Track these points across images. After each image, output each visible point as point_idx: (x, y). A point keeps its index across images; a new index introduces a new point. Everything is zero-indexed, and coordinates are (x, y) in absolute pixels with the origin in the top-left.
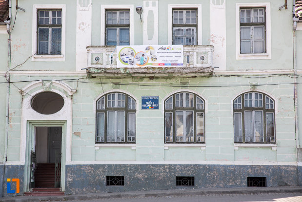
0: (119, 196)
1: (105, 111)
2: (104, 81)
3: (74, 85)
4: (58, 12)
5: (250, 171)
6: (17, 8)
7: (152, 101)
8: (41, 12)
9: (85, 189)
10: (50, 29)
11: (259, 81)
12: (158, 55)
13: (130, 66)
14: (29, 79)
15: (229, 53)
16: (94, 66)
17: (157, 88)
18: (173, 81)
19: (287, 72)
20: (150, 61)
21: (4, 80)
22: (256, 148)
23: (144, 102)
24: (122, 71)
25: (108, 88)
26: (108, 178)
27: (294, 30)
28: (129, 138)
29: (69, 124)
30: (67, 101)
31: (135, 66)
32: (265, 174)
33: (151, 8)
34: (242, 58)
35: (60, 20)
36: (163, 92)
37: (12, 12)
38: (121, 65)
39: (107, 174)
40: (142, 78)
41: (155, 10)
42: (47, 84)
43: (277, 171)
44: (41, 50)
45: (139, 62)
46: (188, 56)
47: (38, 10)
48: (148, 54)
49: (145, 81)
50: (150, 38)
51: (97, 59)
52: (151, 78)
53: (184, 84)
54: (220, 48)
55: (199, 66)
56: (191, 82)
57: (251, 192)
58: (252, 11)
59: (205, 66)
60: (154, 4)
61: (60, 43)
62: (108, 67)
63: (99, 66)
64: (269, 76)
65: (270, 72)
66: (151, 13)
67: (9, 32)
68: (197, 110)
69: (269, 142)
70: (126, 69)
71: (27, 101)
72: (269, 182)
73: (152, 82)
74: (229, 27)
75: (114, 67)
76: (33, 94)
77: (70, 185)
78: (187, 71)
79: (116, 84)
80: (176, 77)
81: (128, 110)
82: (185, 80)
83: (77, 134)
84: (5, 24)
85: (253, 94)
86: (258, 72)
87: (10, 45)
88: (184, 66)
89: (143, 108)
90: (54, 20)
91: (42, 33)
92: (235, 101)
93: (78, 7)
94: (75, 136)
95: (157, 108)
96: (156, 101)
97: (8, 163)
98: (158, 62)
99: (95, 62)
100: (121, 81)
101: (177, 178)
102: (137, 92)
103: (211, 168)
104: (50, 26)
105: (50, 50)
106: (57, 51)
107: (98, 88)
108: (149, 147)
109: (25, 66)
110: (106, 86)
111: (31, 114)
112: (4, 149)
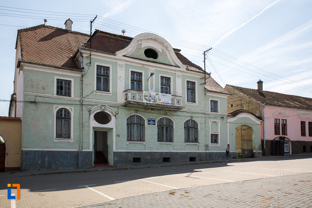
0: (149, 167)
1: (130, 124)
2: (131, 109)
3: (117, 109)
5: (191, 155)
6: (90, 63)
7: (153, 121)
9: (123, 164)
10: (102, 77)
11: (194, 115)
12: (161, 98)
14: (93, 104)
16: (132, 100)
17: (154, 115)
19: (203, 112)
21: (79, 103)
22: (191, 145)
23: (149, 121)
24: (145, 104)
25: (133, 113)
26: (134, 158)
27: (205, 94)
28: (141, 139)
29: (114, 130)
30: (113, 118)
31: (151, 103)
32: (196, 156)
34: (187, 104)
36: (157, 117)
38: (145, 101)
39: (133, 156)
40: (148, 109)
42: (103, 108)
43: (199, 154)
45: (153, 101)
46: (173, 100)
47: (98, 66)
48: (157, 97)
49: (149, 111)
50: (152, 89)
51: (134, 97)
53: (166, 114)
55: (177, 105)
56: (169, 113)
57: (192, 164)
59: (179, 106)
61: (108, 86)
62: (139, 101)
63: (135, 100)
64: (197, 113)
67: (82, 76)
68: (170, 126)
70: (147, 103)
71: (92, 116)
72: (197, 159)
73: (152, 111)
74: (183, 89)
75: (142, 102)
76: (96, 112)
77: (115, 162)
78: (173, 107)
79: (137, 111)
81: (141, 125)
82: (166, 112)
84: (82, 71)
85: (191, 121)
86: (193, 110)
87: (82, 83)
88: (172, 105)
89: (149, 124)
90: (104, 73)
93: (118, 67)
94: (117, 137)
95: (154, 124)
96: (154, 121)
97: (84, 150)
98: (160, 101)
99: (133, 98)
101: (164, 158)
102: (145, 116)
103: (176, 154)
104: (102, 75)
105: (102, 89)
107: (128, 112)
108: (151, 144)
109: (91, 96)
110: (132, 111)
111: (94, 124)
112: (80, 142)
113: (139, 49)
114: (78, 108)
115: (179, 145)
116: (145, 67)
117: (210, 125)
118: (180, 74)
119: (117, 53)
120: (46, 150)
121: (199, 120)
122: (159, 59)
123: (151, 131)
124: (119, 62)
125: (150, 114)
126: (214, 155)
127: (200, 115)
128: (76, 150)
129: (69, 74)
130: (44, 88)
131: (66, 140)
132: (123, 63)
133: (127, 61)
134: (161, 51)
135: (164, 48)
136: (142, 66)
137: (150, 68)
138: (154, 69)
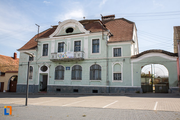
1: (57, 71)
2: (57, 62)
3: (50, 64)
4: (48, 44)
5: (93, 88)
10: (46, 49)
11: (97, 61)
13: (60, 58)
15: (89, 53)
16: (52, 58)
17: (70, 64)
18: (74, 62)
19: (105, 58)
20: (65, 57)
21: (35, 63)
22: (96, 81)
23: (66, 68)
25: (58, 65)
27: (107, 45)
28: (62, 78)
29: (48, 74)
30: (48, 68)
32: (97, 89)
33: (69, 42)
34: (92, 54)
36: (71, 65)
39: (57, 88)
41: (70, 42)
42: (44, 64)
43: (101, 88)
44: (43, 55)
45: (63, 57)
46: (75, 54)
49: (67, 62)
50: (68, 50)
53: (77, 63)
54: (86, 52)
56: (79, 62)
58: (96, 40)
59: (79, 57)
60: (70, 41)
61: (48, 53)
62: (55, 59)
64: (100, 59)
65: (100, 58)
66: (69, 43)
67: (37, 51)
70: (59, 59)
71: (40, 68)
72: (99, 91)
73: (69, 62)
75: (57, 59)
76: (41, 67)
77: (48, 91)
78: (75, 59)
79: (59, 63)
80: (74, 61)
81: (63, 71)
83: (50, 77)
84: (36, 49)
85: (96, 65)
87: (37, 54)
88: (74, 57)
89: (66, 70)
93: (52, 43)
94: (50, 78)
95: (69, 70)
96: (69, 68)
98: (67, 57)
100: (61, 62)
101: (74, 90)
102: (65, 65)
103: (83, 87)
105: (46, 55)
107: (56, 64)
108: (67, 81)
109: (40, 59)
111: (40, 72)
113: (63, 30)
114: (35, 65)
115: (85, 81)
116: (65, 38)
117: (113, 66)
118: (87, 36)
119: (50, 36)
121: (103, 65)
122: (74, 32)
123: (68, 74)
124: (52, 40)
126: (116, 89)
127: (103, 60)
128: (33, 84)
129: (33, 51)
130: (25, 59)
131: (30, 80)
132: (54, 40)
133: (56, 39)
134: (75, 27)
135: (76, 25)
136: (63, 39)
137: (68, 39)
138: (70, 38)
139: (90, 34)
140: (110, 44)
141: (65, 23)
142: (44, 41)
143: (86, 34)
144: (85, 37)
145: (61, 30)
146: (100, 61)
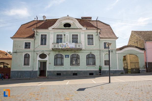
0: (60, 78)
1: (56, 58)
2: (56, 51)
3: (49, 52)
4: (46, 35)
5: (90, 72)
6: (36, 34)
8: (42, 35)
9: (52, 76)
10: (44, 39)
11: (92, 51)
12: (69, 45)
14: (39, 51)
15: (85, 45)
17: (68, 53)
18: (72, 51)
19: (98, 49)
20: (67, 47)
21: (33, 51)
22: (91, 66)
23: (65, 56)
25: (57, 53)
26: (57, 74)
27: (99, 40)
28: (62, 64)
29: (48, 61)
30: (48, 56)
31: (63, 48)
32: (93, 72)
33: (67, 34)
34: (88, 46)
35: (46, 37)
36: (70, 54)
37: (35, 35)
38: (60, 47)
40: (65, 51)
41: (68, 35)
42: (43, 52)
44: (42, 44)
45: (64, 47)
46: (76, 45)
47: (41, 35)
48: (66, 45)
50: (67, 41)
51: (55, 46)
52: (67, 50)
53: (75, 52)
54: (83, 44)
55: (78, 48)
56: (77, 51)
57: (90, 77)
58: (90, 35)
59: (80, 48)
60: (68, 34)
61: (46, 42)
62: (57, 48)
63: (55, 48)
64: (94, 50)
66: (67, 35)
67: (34, 40)
68: (78, 58)
69: (94, 65)
71: (38, 56)
72: (94, 74)
73: (68, 51)
74: (85, 39)
76: (40, 54)
77: (48, 75)
79: (59, 52)
81: (62, 58)
83: (50, 63)
84: (34, 38)
85: (91, 54)
86: (92, 49)
87: (34, 43)
88: (75, 48)
89: (65, 57)
90: (45, 37)
91: (42, 40)
92: (87, 56)
93: (50, 34)
94: (49, 64)
95: (69, 57)
96: (68, 56)
97: (34, 70)
98: (69, 47)
101: (73, 74)
102: (64, 54)
103: (81, 71)
104: (44, 38)
105: (44, 44)
106: (45, 44)
107: (55, 53)
109: (38, 48)
110: (57, 52)
111: (39, 59)
112: (33, 67)
113: (61, 24)
114: (33, 53)
115: (83, 66)
116: (64, 32)
117: (104, 55)
118: (84, 32)
119: (49, 28)
120: (19, 70)
121: (96, 54)
122: (72, 27)
123: (67, 61)
124: (51, 32)
125: (66, 53)
126: (107, 72)
127: (96, 51)
128: (31, 70)
129: (29, 40)
130: (20, 47)
131: (27, 66)
132: (53, 32)
133: (54, 31)
134: (72, 23)
135: (74, 22)
136: (62, 32)
137: (66, 32)
138: (68, 32)
139: (86, 30)
140: (101, 39)
141: (64, 19)
142: (42, 32)
143: (83, 30)
144: (82, 32)
145: (59, 24)
146: (95, 51)
